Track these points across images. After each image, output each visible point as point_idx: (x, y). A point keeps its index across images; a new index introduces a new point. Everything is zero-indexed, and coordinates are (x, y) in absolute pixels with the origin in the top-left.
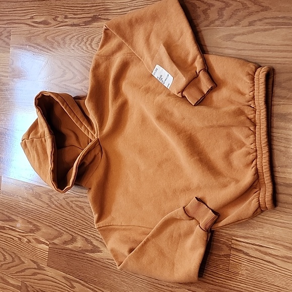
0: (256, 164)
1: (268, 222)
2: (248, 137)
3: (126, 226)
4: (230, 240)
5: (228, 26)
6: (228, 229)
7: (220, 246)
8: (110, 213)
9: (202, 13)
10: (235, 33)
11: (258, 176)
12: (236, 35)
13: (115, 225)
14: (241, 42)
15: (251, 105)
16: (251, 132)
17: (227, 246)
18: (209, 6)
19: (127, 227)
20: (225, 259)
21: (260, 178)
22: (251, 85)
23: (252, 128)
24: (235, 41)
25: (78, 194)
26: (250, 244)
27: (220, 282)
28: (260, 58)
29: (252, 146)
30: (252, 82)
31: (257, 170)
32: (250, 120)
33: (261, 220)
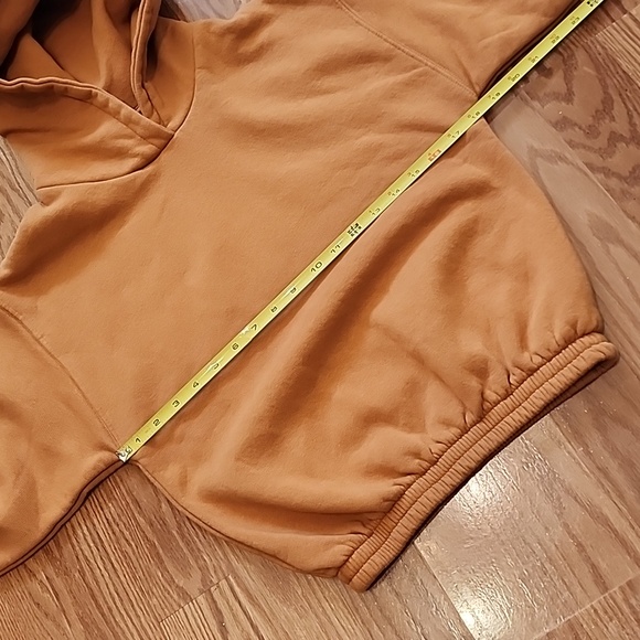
0: (409, 485)
1: (322, 617)
2: (447, 424)
3: (47, 350)
4: (221, 575)
5: (625, 212)
6: (238, 552)
7: (190, 567)
8: (39, 292)
9: (607, 135)
10: (624, 236)
11: (390, 509)
12: (621, 242)
13: (25, 327)
14: (617, 264)
15: (511, 376)
16: (460, 421)
17: (203, 581)
18: (633, 138)
19: (46, 356)
20: (175, 597)
21: (392, 516)
22: (554, 347)
23: (470, 418)
24: (608, 252)
25: (20, 180)
26: (249, 619)
27: (122, 625)
28: (618, 331)
29: (436, 448)
30: (562, 343)
31: (401, 495)
32: (483, 398)
33: (314, 603)
